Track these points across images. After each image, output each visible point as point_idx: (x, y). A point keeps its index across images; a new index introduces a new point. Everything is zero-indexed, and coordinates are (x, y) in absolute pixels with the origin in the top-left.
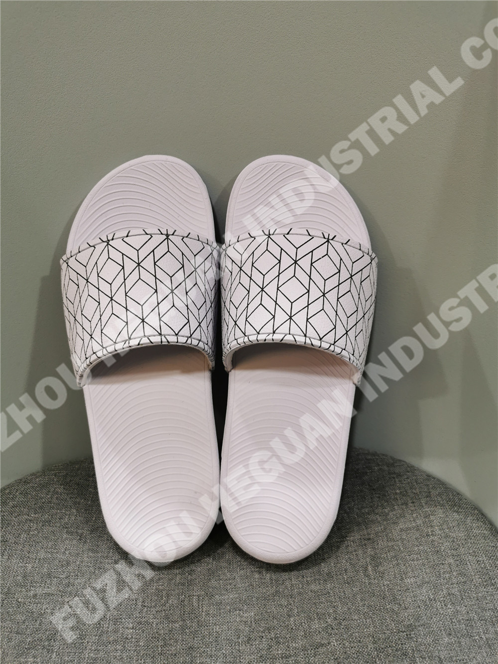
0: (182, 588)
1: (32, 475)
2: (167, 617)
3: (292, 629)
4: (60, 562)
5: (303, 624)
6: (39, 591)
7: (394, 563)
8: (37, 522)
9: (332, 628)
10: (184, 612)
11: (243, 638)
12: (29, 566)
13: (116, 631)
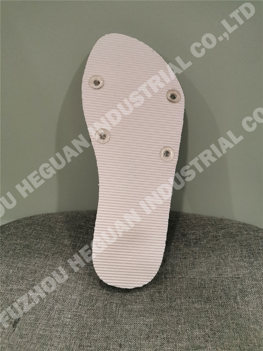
0: (107, 296)
1: (23, 219)
2: (94, 314)
3: (179, 333)
4: (30, 270)
5: (188, 331)
6: (15, 287)
7: (257, 296)
8: (20, 246)
9: (209, 337)
10: (106, 312)
11: (144, 336)
12: (11, 271)
13: (59, 319)
